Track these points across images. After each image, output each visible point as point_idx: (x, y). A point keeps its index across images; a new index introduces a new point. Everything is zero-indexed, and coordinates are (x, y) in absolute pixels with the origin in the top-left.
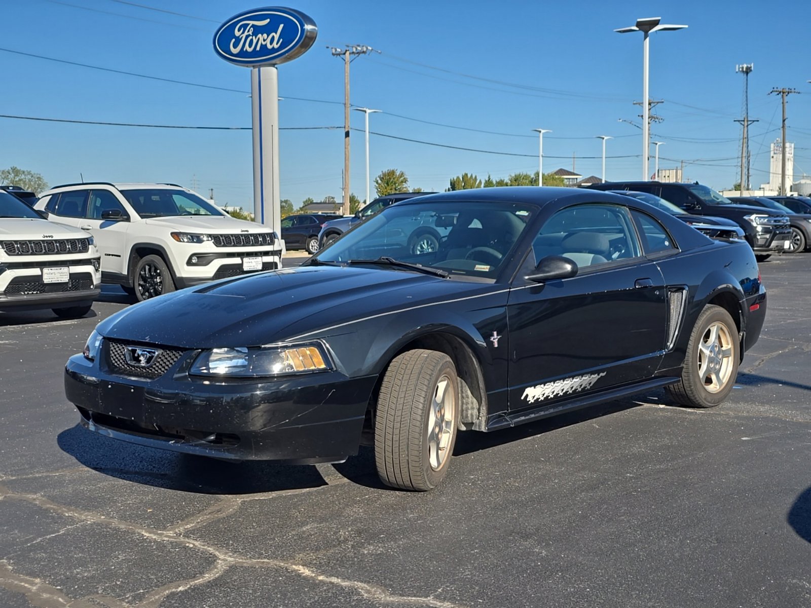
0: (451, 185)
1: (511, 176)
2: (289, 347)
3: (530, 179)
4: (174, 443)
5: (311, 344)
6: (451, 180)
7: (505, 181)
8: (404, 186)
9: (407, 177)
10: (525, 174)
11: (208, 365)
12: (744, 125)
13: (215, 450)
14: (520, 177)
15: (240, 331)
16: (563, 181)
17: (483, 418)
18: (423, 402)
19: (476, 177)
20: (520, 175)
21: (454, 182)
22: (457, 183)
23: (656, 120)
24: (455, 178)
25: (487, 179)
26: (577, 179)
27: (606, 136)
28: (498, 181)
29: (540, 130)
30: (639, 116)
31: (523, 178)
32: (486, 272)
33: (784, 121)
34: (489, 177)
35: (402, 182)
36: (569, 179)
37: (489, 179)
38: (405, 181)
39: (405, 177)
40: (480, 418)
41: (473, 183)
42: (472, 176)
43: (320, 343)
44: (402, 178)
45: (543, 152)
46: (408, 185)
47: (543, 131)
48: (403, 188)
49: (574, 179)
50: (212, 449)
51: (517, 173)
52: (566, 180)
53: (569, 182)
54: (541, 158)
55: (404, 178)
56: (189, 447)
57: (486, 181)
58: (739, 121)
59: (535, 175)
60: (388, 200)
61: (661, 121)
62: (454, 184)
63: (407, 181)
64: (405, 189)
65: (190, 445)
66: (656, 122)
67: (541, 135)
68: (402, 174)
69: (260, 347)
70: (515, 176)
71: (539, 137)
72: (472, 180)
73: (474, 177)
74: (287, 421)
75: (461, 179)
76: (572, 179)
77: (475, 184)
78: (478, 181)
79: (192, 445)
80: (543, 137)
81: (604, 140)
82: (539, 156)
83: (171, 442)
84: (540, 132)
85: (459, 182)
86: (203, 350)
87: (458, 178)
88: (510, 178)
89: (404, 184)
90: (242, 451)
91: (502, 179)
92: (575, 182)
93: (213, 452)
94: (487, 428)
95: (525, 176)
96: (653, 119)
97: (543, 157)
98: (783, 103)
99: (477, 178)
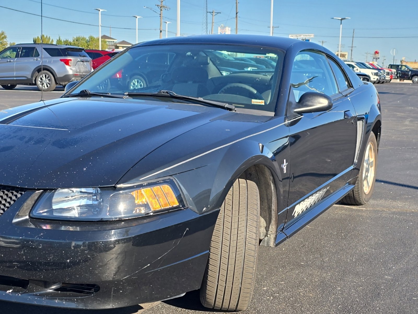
0: (34, 41)
1: (74, 38)
2: (145, 186)
3: (86, 40)
4: (12, 292)
5: (165, 182)
6: (33, 38)
7: (69, 41)
8: (5, 41)
9: (6, 35)
10: (83, 37)
11: (51, 207)
12: (213, 15)
13: (66, 300)
14: (80, 39)
15: (85, 169)
16: (106, 42)
17: (272, 235)
18: (255, 232)
19: (49, 38)
20: (79, 37)
21: (36, 40)
22: (38, 40)
23: (166, 8)
24: (36, 38)
25: (58, 39)
26: (114, 42)
27: (138, 16)
28: (65, 40)
29: (99, 9)
30: (156, 5)
31: (82, 40)
32: (263, 105)
33: (237, 13)
34: (59, 37)
35: (3, 38)
36: (109, 41)
37: (60, 39)
38: (5, 37)
39: (5, 34)
40: (269, 235)
41: (48, 41)
42: (47, 37)
43: (172, 180)
44: (3, 36)
45: (101, 23)
46: (7, 40)
47: (101, 10)
48: (4, 42)
49: (112, 41)
50: (62, 299)
51: (78, 36)
52: (107, 42)
53: (109, 43)
54: (100, 27)
55: (5, 36)
56: (33, 297)
57: (58, 40)
58: (210, 12)
59: (89, 38)
60: (17, 48)
61: (168, 9)
62: (35, 41)
63: (6, 37)
64: (5, 43)
65: (34, 295)
66: (166, 9)
67: (100, 12)
68: (3, 33)
69: (115, 187)
70: (77, 38)
71: (99, 14)
72: (47, 39)
73: (48, 37)
74: (149, 265)
75: (40, 38)
76: (111, 41)
77: (49, 41)
78: (51, 40)
79: (36, 295)
80: (101, 14)
81: (137, 19)
82: (99, 26)
83: (8, 291)
84: (99, 10)
85: (39, 40)
86: (45, 190)
87: (38, 37)
88: (74, 39)
89: (4, 39)
90: (99, 300)
91: (67, 39)
92: (113, 44)
93: (64, 302)
94: (275, 244)
95: (83, 38)
96: (164, 8)
97: (101, 26)
98: (236, 3)
99: (51, 38)
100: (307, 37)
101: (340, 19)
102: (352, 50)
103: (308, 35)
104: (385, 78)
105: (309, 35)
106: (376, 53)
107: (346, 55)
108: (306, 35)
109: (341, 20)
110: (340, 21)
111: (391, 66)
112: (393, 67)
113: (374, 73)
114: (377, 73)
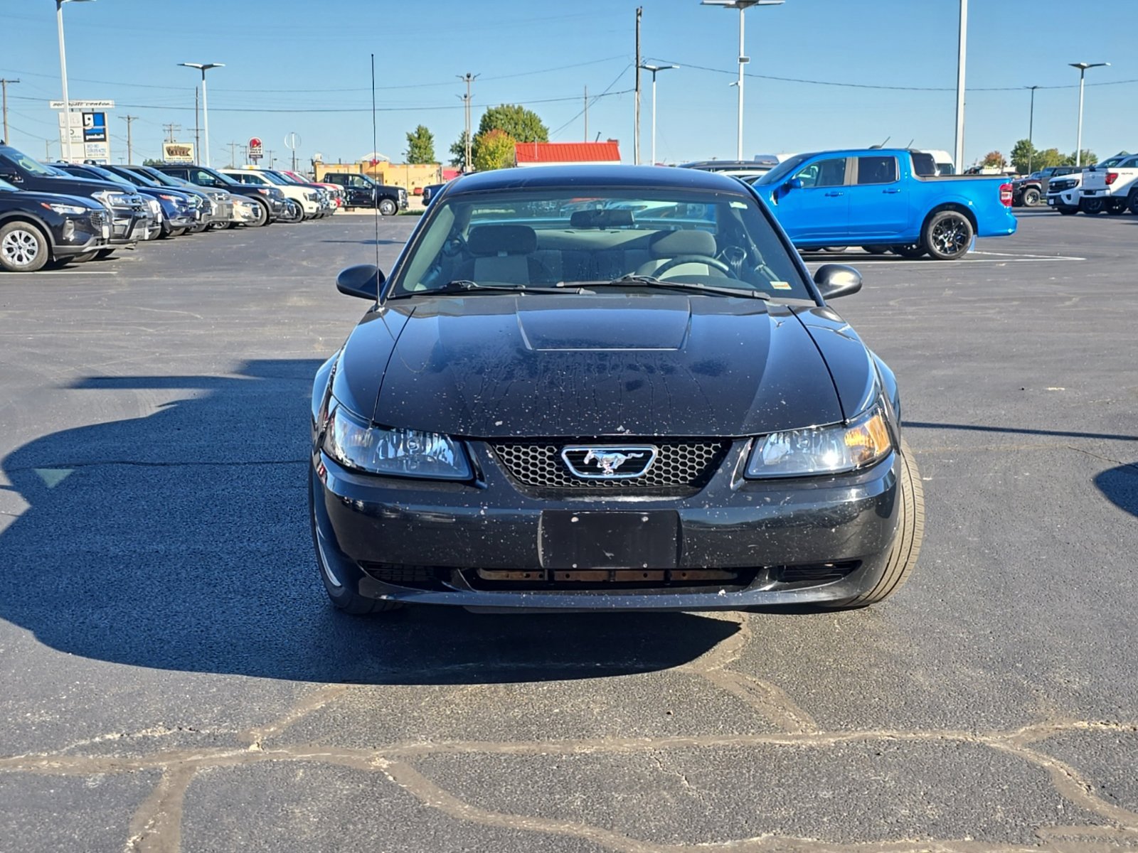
15: (784, 402)
69: (843, 424)
86: (756, 437)
100: (98, 106)
101: (201, 66)
102: (197, 138)
103: (98, 102)
104: (328, 205)
105: (103, 102)
106: (254, 143)
107: (189, 149)
108: (95, 102)
109: (203, 68)
110: (201, 71)
111: (330, 178)
112: (334, 179)
113: (310, 195)
114: (315, 194)
